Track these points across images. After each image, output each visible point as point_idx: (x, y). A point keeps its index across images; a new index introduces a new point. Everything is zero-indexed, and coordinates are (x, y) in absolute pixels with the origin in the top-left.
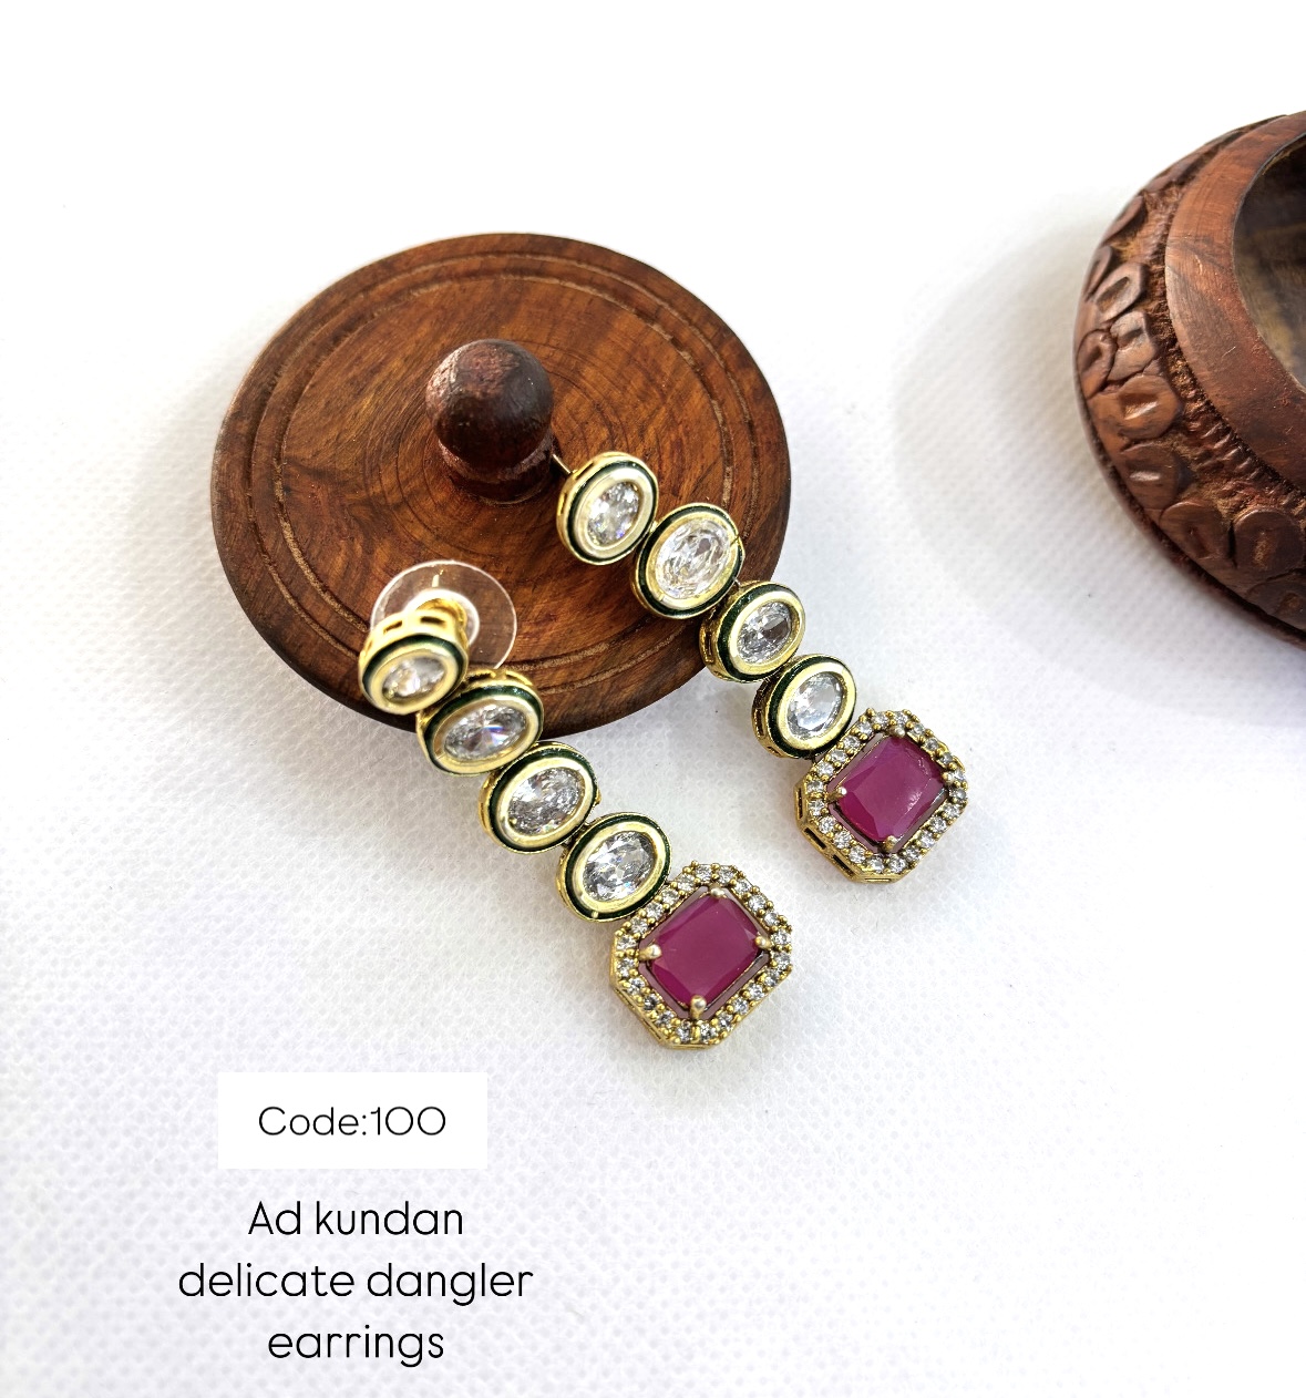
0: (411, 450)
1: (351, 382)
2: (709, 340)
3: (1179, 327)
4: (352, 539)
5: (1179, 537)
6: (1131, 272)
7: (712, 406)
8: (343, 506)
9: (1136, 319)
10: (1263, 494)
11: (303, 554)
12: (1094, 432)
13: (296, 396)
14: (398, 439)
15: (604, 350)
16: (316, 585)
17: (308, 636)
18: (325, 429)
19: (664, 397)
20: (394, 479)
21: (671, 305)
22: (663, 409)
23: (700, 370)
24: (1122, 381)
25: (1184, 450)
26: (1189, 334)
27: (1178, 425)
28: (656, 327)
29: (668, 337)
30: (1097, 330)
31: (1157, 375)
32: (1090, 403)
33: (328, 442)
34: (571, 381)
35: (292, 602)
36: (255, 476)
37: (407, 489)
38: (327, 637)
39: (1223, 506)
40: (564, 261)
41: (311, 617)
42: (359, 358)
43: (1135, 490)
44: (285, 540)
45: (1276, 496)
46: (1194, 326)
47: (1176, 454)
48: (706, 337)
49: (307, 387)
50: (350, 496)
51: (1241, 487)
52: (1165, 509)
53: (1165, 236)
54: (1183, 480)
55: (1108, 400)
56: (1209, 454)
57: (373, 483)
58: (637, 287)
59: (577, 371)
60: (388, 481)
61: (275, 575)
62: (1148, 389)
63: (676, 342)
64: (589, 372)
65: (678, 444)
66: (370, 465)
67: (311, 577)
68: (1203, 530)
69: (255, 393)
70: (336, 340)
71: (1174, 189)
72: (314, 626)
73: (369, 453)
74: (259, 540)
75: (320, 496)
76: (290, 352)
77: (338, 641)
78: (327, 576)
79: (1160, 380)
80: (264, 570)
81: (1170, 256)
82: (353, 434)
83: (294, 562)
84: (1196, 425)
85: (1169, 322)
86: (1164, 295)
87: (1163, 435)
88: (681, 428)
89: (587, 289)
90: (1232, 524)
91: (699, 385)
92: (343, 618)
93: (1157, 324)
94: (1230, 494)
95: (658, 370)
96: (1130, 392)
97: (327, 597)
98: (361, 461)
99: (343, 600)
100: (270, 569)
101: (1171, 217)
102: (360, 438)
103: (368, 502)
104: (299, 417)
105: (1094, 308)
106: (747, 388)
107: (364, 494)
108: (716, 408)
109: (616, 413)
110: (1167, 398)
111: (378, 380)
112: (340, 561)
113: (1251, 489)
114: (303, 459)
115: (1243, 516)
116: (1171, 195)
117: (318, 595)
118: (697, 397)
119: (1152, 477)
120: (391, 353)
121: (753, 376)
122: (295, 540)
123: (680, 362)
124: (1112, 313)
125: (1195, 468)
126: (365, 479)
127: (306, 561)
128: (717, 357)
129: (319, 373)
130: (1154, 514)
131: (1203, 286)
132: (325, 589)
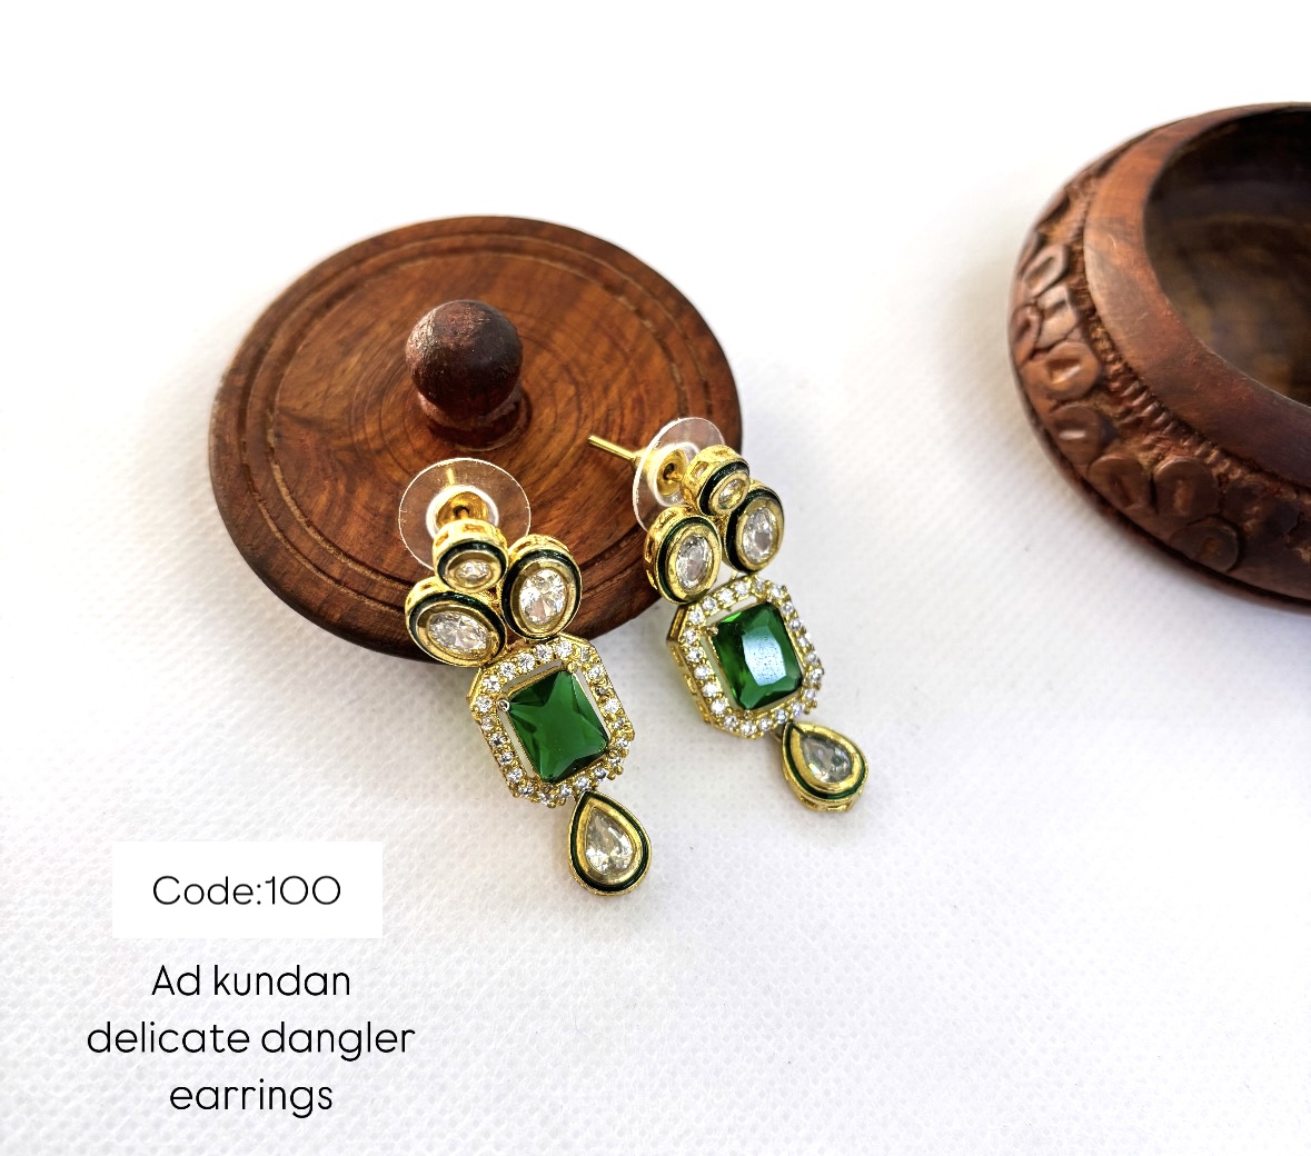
0: (393, 403)
1: (341, 343)
2: (670, 311)
3: (1099, 298)
4: (336, 480)
5: (1105, 489)
6: (1056, 252)
7: (671, 369)
8: (328, 451)
9: (1060, 292)
10: (1178, 446)
11: (291, 493)
12: (1027, 399)
13: (288, 354)
14: (382, 393)
15: (573, 318)
16: (302, 520)
17: (292, 564)
18: (315, 383)
19: (627, 359)
20: (377, 428)
21: (637, 281)
22: (627, 371)
23: (660, 338)
24: (1049, 348)
25: (1106, 408)
26: (1107, 303)
27: (1100, 386)
28: (622, 299)
29: (632, 308)
30: (1026, 305)
31: (1079, 341)
32: (1022, 371)
33: (317, 395)
34: (542, 344)
35: (278, 535)
36: (249, 423)
37: (388, 437)
38: (309, 566)
39: (1144, 458)
40: (537, 241)
41: (296, 549)
42: (348, 323)
43: (1064, 448)
44: (275, 481)
45: (1190, 447)
46: (1112, 295)
47: (1099, 413)
48: (667, 309)
49: (301, 347)
50: (335, 442)
51: (1159, 440)
52: (1091, 462)
53: (1084, 221)
54: (1108, 436)
55: (1038, 367)
56: (1129, 411)
57: (357, 431)
58: (604, 263)
59: (548, 336)
60: (370, 429)
61: (264, 511)
62: (1072, 353)
63: (639, 313)
64: (559, 337)
65: (639, 401)
66: (354, 416)
67: (297, 513)
68: (1126, 480)
69: (252, 352)
70: (328, 304)
71: (1093, 181)
72: (298, 557)
73: (355, 404)
74: (251, 480)
75: (308, 442)
76: (286, 316)
77: (319, 570)
78: (311, 512)
79: (1082, 345)
80: (254, 506)
81: (1090, 237)
82: (341, 388)
83: (281, 499)
84: (1116, 385)
85: (1089, 293)
86: (1084, 271)
87: (1087, 395)
88: (642, 386)
89: (560, 266)
90: (1152, 474)
91: (659, 350)
92: (324, 549)
93: (1079, 295)
94: (1150, 447)
95: (622, 336)
96: (1056, 358)
97: (310, 531)
98: (347, 411)
99: (325, 533)
100: (260, 505)
101: (1089, 204)
102: (346, 392)
103: (352, 448)
104: (291, 373)
105: (1023, 285)
106: (704, 353)
107: (347, 441)
108: (675, 369)
109: (583, 372)
110: (1090, 362)
111: (365, 341)
112: (323, 499)
113: (1168, 442)
114: (294, 410)
115: (1162, 466)
116: (1090, 186)
117: (302, 529)
118: (658, 361)
119: (1077, 435)
120: (378, 318)
121: (710, 343)
122: (284, 480)
123: (643, 329)
124: (1038, 288)
125: (1117, 424)
126: (350, 427)
127: (293, 498)
128: (677, 326)
129: (311, 334)
130: (1082, 469)
131: (1117, 261)
132: (309, 524)
